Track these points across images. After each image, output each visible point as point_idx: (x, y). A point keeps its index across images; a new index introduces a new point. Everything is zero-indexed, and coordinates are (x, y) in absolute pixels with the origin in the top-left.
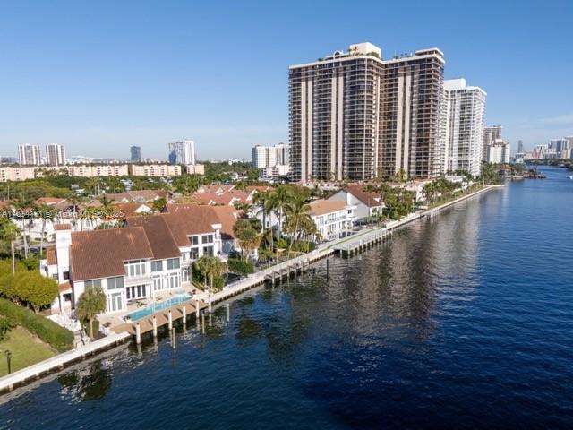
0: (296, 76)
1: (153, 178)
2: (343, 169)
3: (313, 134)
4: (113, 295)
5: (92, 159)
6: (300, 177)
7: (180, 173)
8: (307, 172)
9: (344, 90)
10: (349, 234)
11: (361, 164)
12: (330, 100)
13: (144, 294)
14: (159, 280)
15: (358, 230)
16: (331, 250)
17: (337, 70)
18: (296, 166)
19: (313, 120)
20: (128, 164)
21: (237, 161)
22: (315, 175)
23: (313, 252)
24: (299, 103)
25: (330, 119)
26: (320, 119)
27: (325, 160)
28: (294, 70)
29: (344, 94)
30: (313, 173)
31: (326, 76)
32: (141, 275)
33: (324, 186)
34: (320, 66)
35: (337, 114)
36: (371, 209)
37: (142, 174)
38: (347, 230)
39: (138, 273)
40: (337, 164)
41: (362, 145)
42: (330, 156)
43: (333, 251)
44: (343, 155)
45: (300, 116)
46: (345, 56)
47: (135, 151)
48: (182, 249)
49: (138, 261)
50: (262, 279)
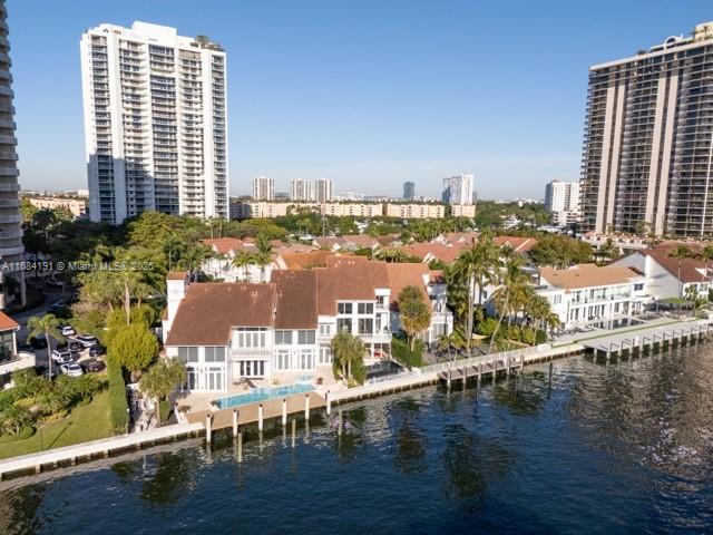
0: (600, 80)
1: (409, 220)
2: (667, 218)
3: (620, 163)
4: (211, 369)
5: (363, 196)
6: (593, 228)
7: (442, 216)
8: (605, 220)
9: (679, 96)
10: (634, 323)
11: (700, 211)
12: (653, 112)
13: (262, 373)
14: (286, 356)
15: (650, 318)
16: (580, 347)
17: (669, 65)
18: (589, 210)
19: (622, 143)
20: (384, 202)
21: (530, 201)
22: (617, 226)
23: (540, 347)
24: (603, 119)
25: (650, 140)
26: (633, 142)
27: (635, 203)
28: (598, 71)
29: (678, 102)
30: (614, 222)
31: (650, 77)
32: (259, 348)
33: (627, 242)
34: (641, 62)
35: (663, 133)
36: (687, 285)
37: (398, 215)
38: (630, 317)
39: (256, 345)
40: (655, 209)
41: (703, 181)
42: (645, 197)
43: (582, 348)
44: (669, 196)
45: (601, 138)
46: (684, 43)
47: (409, 187)
48: (322, 319)
49: (257, 329)
50: (432, 376)
